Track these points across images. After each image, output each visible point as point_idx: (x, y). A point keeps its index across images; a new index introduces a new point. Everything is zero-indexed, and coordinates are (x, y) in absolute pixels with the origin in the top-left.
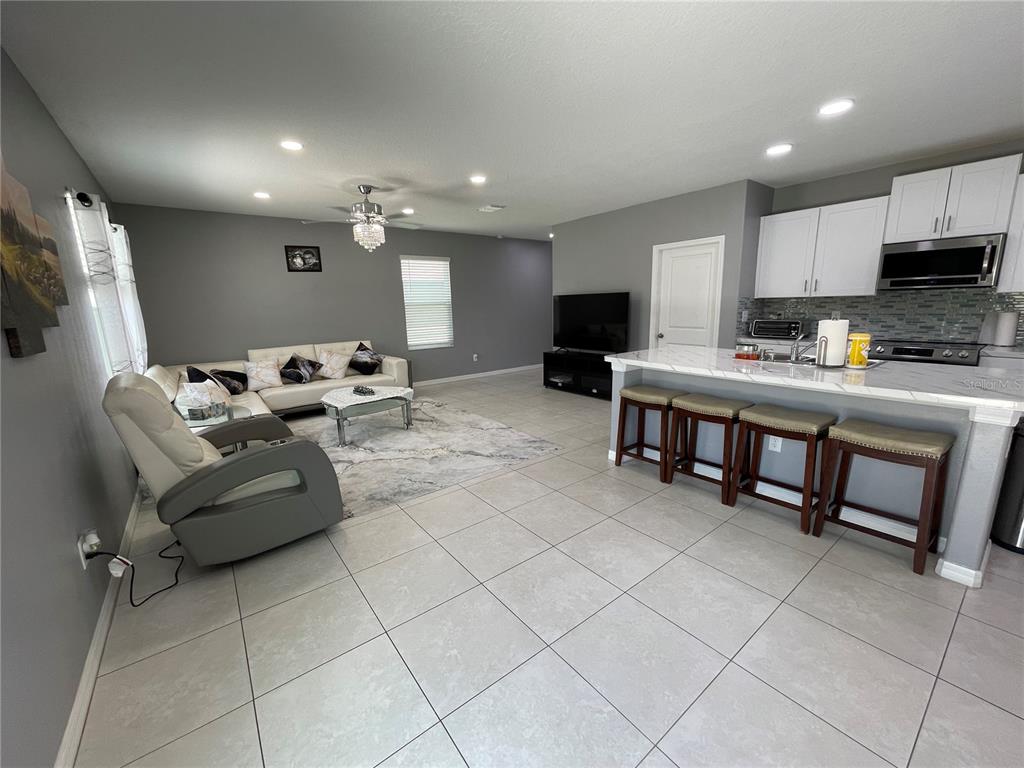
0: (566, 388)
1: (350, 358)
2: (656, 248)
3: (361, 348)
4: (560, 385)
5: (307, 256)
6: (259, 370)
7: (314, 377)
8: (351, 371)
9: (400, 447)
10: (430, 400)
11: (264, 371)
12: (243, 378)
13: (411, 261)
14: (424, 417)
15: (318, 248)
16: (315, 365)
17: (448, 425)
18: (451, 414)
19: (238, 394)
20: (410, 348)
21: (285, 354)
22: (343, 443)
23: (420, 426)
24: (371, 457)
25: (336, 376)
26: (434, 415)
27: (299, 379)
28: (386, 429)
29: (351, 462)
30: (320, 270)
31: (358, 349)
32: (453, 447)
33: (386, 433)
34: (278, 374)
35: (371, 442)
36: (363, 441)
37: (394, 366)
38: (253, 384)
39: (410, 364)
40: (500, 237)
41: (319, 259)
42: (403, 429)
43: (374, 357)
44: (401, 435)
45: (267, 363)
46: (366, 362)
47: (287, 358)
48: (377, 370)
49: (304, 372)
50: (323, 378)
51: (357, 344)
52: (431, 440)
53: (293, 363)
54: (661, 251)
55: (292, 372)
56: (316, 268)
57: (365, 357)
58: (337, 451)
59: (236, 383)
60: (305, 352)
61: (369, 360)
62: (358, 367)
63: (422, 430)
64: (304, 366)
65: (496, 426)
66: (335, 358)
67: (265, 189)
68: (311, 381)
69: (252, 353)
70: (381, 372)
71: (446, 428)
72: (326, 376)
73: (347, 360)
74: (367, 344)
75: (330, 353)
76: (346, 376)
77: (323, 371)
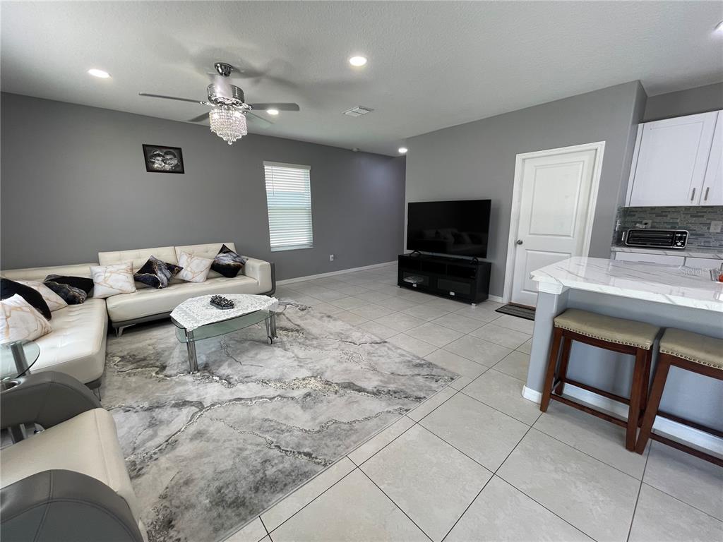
0: (421, 289)
1: (212, 261)
2: (519, 157)
3: (224, 250)
4: (415, 285)
5: (168, 157)
6: (107, 275)
7: (173, 281)
8: (214, 274)
9: (262, 374)
10: (292, 301)
11: (114, 276)
12: (87, 285)
13: (274, 168)
14: (289, 325)
15: (180, 149)
16: (173, 269)
17: (317, 338)
18: (316, 321)
19: (79, 303)
20: (273, 250)
21: (141, 257)
22: (194, 368)
23: (285, 339)
24: (227, 394)
25: (197, 279)
26: (299, 322)
27: (155, 284)
28: (246, 345)
29: (200, 405)
30: (183, 173)
31: (221, 252)
32: (328, 376)
33: (247, 350)
34: (131, 280)
35: (230, 365)
36: (219, 363)
37: (257, 270)
38: (99, 291)
39: (273, 267)
40: (355, 150)
41: (181, 160)
42: (266, 343)
43: (237, 260)
44: (264, 354)
45: (118, 267)
46: (229, 265)
47: (143, 261)
48: (240, 272)
49: (160, 276)
50: (184, 281)
51: (220, 246)
52: (301, 363)
53: (149, 266)
54: (524, 160)
55: (147, 277)
56: (178, 169)
57: (227, 260)
58: (185, 383)
59: (76, 291)
60: (164, 254)
61: (231, 262)
62: (220, 270)
63: (288, 346)
64: (161, 270)
65: (368, 339)
66: (196, 261)
67: (103, 66)
68: (169, 285)
69: (103, 256)
70: (244, 274)
71: (315, 342)
72: (186, 279)
73: (208, 262)
74: (230, 246)
75: (191, 255)
76: (208, 278)
77: (183, 274)
